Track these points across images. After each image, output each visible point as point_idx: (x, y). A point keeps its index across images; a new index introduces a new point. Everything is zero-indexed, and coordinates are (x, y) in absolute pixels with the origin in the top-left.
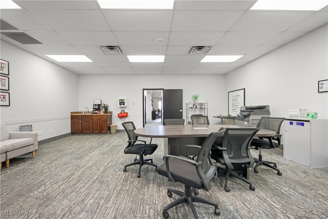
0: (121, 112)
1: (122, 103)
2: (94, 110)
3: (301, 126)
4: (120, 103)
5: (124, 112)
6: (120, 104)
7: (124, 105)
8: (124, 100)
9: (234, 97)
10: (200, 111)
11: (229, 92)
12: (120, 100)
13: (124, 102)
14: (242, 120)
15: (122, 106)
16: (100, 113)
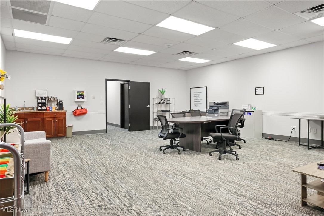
0: (78, 108)
1: (81, 95)
2: (40, 105)
3: (249, 115)
4: (78, 96)
5: (81, 108)
6: (78, 98)
7: (83, 98)
8: (84, 92)
9: (196, 93)
10: (165, 107)
11: (190, 88)
12: (78, 92)
13: (84, 95)
14: (213, 113)
15: (81, 100)
16: (50, 109)
